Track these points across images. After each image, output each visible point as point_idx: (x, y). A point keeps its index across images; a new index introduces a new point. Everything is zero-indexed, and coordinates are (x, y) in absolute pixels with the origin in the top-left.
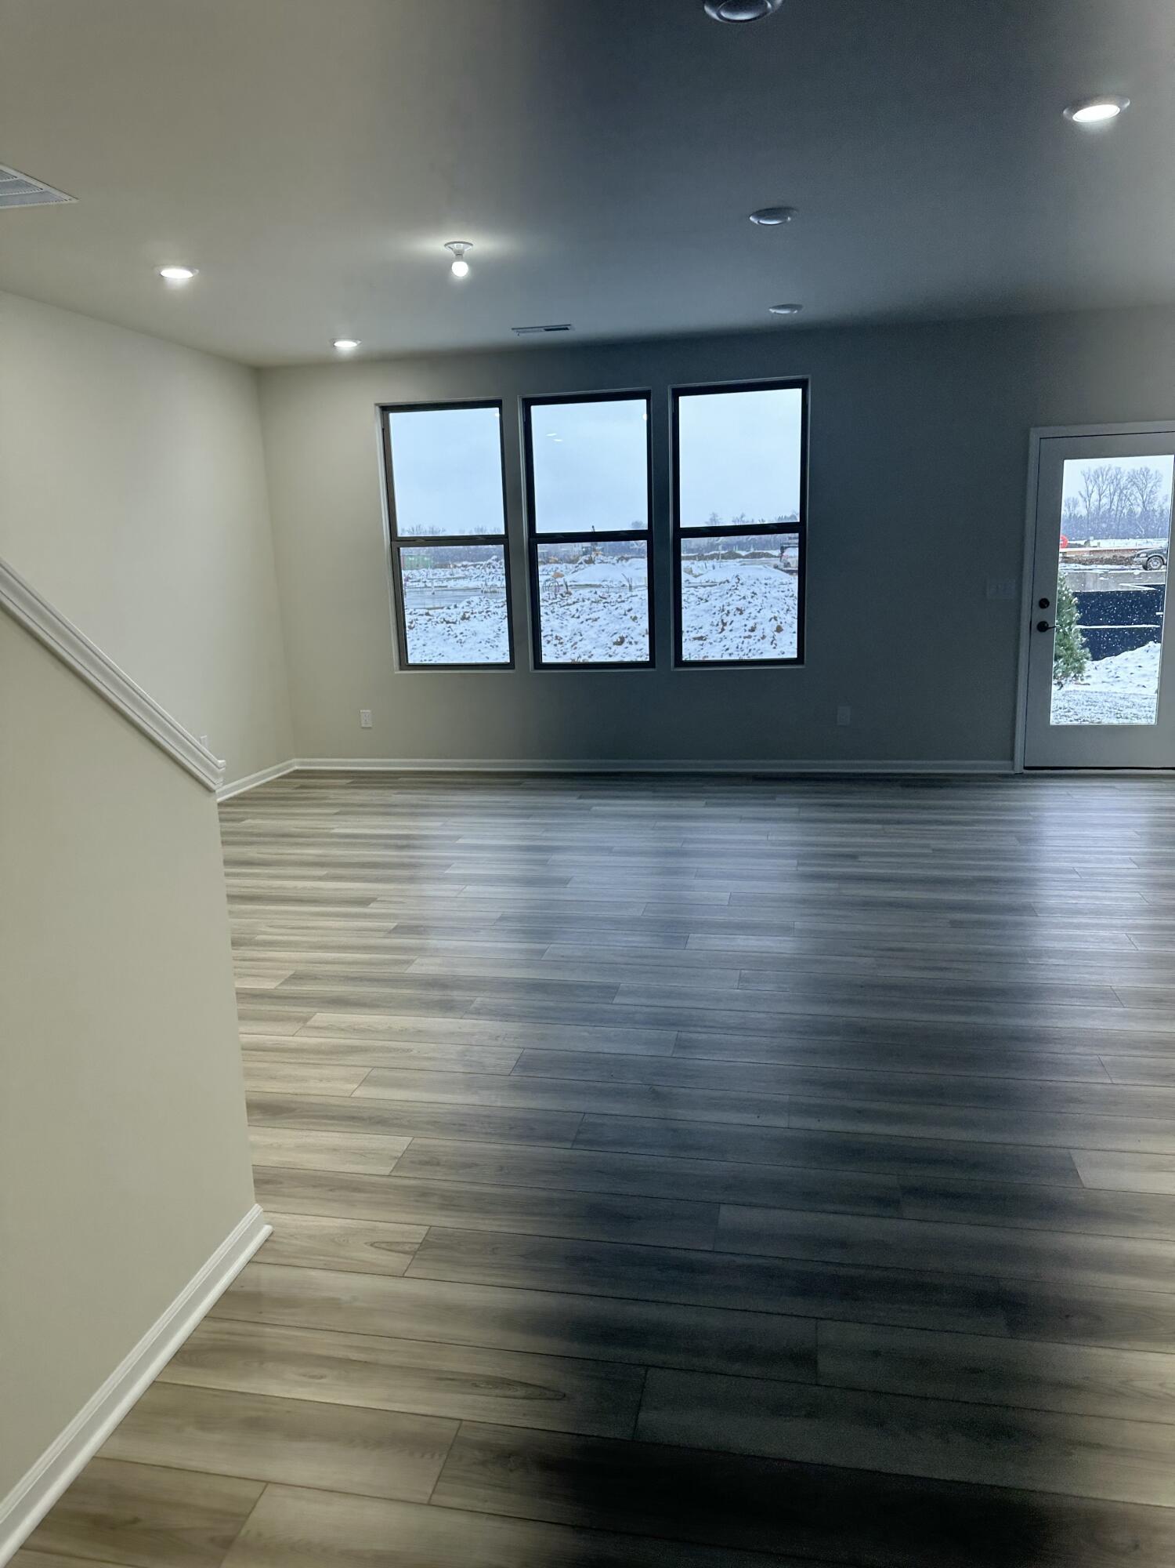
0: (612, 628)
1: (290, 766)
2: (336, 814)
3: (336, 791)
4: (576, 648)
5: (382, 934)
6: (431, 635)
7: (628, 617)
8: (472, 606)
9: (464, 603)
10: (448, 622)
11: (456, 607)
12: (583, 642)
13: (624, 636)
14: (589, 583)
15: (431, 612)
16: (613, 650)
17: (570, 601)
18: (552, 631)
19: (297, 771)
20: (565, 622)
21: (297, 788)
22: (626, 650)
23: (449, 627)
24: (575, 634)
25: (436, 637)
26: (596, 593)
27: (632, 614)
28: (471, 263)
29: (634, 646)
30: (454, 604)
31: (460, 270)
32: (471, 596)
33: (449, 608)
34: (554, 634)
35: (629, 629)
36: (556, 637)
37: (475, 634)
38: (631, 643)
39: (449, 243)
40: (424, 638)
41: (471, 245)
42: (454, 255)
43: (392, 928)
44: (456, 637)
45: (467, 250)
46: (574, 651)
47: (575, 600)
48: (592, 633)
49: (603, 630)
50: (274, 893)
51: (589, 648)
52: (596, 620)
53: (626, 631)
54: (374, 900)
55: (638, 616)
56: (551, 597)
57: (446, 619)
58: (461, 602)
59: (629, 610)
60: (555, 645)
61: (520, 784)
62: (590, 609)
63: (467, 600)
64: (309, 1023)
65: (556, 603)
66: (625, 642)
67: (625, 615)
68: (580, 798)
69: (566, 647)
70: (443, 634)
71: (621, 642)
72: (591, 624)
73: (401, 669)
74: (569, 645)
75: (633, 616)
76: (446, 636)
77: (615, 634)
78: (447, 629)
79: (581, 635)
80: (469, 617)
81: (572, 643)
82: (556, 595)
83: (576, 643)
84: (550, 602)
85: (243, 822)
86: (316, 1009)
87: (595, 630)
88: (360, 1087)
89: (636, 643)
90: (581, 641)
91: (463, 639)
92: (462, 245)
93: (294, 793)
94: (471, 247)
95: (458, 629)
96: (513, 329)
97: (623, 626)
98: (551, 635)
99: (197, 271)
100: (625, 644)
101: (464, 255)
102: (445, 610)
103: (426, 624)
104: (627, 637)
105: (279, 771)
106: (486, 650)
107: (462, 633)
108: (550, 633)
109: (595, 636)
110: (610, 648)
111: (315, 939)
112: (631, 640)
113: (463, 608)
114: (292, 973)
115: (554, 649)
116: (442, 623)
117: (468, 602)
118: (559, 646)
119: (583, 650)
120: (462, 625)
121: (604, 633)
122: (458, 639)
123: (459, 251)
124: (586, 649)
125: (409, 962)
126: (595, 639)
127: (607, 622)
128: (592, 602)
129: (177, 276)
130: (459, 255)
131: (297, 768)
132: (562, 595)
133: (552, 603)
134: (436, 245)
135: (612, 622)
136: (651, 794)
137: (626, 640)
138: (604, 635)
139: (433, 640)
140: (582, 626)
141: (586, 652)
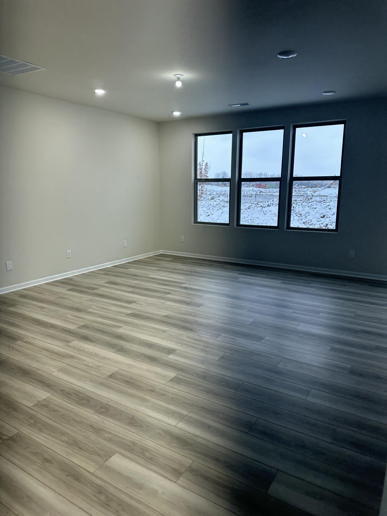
0: (320, 212)
1: (160, 252)
2: (157, 270)
3: (165, 262)
4: (306, 218)
5: (123, 315)
6: (255, 211)
7: (328, 208)
8: (274, 202)
9: (271, 201)
10: (262, 207)
11: (268, 202)
12: (309, 216)
13: (325, 215)
14: (324, 195)
15: (259, 203)
16: (320, 219)
17: (310, 201)
18: (299, 211)
19: (161, 254)
20: (304, 209)
21: (155, 260)
22: (325, 220)
23: (262, 209)
24: (307, 213)
25: (257, 212)
26: (322, 199)
27: (329, 207)
28: (182, 82)
29: (328, 219)
30: (267, 201)
31: (179, 84)
32: (274, 198)
33: (265, 202)
34: (299, 213)
35: (327, 212)
36: (300, 214)
37: (271, 211)
38: (327, 217)
39: (175, 75)
40: (253, 212)
41: (183, 75)
42: (177, 79)
43: (130, 313)
44: (264, 212)
45: (182, 77)
46: (305, 219)
47: (313, 201)
48: (313, 213)
49: (317, 212)
50: (111, 295)
51: (311, 218)
52: (315, 208)
53: (326, 213)
54: (135, 302)
55: (332, 208)
56: (304, 200)
57: (262, 206)
58: (270, 200)
59: (329, 206)
60: (299, 217)
61: (224, 266)
62: (316, 204)
63: (272, 199)
64: (69, 344)
65: (305, 202)
66: (325, 217)
67: (327, 207)
68: (239, 274)
69: (303, 217)
70: (259, 211)
71: (323, 217)
72: (314, 210)
73: (194, 223)
74: (304, 217)
75: (330, 207)
76: (260, 212)
77: (322, 214)
78: (261, 209)
79: (309, 214)
80: (270, 205)
81: (305, 216)
82: (306, 199)
83: (306, 216)
84: (303, 201)
85: (128, 269)
86: (75, 339)
87: (315, 212)
88: (57, 371)
89: (329, 217)
90: (308, 215)
91: (266, 213)
92: (180, 75)
93: (153, 261)
94: (183, 76)
95: (264, 209)
96: (229, 105)
97: (325, 211)
98: (298, 213)
99: (106, 90)
100: (325, 218)
101: (180, 80)
102: (264, 203)
103: (254, 207)
104: (326, 215)
105: (155, 253)
106: (273, 217)
107: (266, 211)
108: (298, 212)
109: (314, 214)
110: (319, 219)
111: (102, 313)
112: (327, 216)
113: (270, 202)
114: (83, 324)
115: (298, 218)
116: (260, 207)
117: (273, 200)
118: (300, 217)
119: (308, 219)
120: (267, 208)
121: (318, 213)
122: (264, 213)
123: (178, 78)
124: (310, 219)
125: (120, 327)
126: (314, 215)
127: (319, 209)
128: (317, 202)
129: (100, 92)
130: (178, 79)
131: (161, 253)
132: (308, 199)
133: (303, 202)
134: (170, 75)
135: (321, 210)
136: (265, 276)
137: (326, 216)
138: (318, 214)
139: (255, 213)
140: (310, 210)
141: (310, 220)
